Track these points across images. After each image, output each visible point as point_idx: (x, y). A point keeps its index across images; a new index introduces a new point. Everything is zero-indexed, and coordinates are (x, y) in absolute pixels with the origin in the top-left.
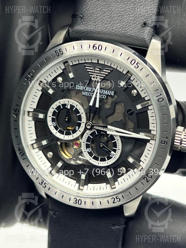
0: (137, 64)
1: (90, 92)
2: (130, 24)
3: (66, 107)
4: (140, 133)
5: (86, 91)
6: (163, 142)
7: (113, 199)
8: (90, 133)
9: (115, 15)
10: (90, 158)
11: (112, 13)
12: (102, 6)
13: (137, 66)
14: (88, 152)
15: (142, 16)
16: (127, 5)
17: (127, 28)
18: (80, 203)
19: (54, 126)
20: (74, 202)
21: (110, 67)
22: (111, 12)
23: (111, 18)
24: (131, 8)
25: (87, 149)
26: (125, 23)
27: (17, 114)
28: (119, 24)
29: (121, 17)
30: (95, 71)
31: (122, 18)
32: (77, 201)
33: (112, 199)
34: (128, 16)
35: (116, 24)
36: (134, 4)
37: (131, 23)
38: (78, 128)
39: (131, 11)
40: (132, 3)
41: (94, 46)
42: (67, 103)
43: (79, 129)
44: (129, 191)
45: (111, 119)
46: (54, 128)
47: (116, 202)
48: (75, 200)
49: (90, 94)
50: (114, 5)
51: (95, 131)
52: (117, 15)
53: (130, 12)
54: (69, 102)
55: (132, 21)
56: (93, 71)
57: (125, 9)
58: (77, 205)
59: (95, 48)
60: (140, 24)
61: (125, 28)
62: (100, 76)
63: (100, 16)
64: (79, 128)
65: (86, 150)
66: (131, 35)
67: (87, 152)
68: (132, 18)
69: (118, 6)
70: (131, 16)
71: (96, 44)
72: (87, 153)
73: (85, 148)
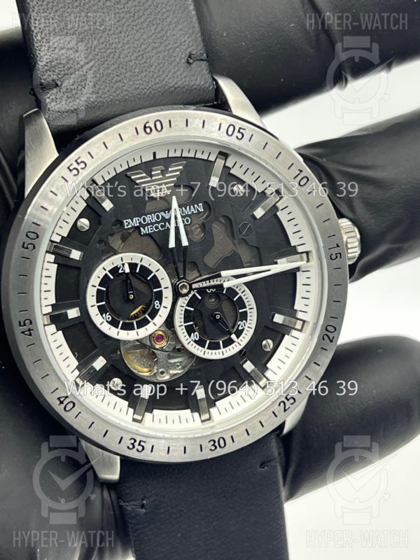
0: (239, 131)
1: (156, 222)
2: (164, 66)
3: (120, 271)
4: (278, 261)
5: (148, 224)
6: (334, 257)
7: (282, 404)
8: (186, 302)
9: (127, 59)
10: (203, 350)
11: (120, 58)
12: (92, 49)
13: (240, 136)
14: (195, 342)
15: (180, 45)
16: (142, 31)
17: (163, 76)
18: (222, 445)
19: (107, 321)
20: (211, 450)
21: (182, 158)
22: (117, 55)
23: (122, 68)
24: (154, 34)
25: (190, 336)
26: (154, 67)
27: (29, 330)
28: (144, 74)
29: (140, 58)
30: (153, 178)
31: (144, 60)
32: (217, 444)
33: (280, 405)
34: (155, 51)
35: (138, 76)
36: (155, 26)
37: (165, 63)
38: (158, 304)
39: (155, 41)
40: (151, 24)
41: (145, 127)
42: (119, 263)
43: (163, 305)
44: (304, 375)
45: (211, 260)
46: (110, 326)
47: (289, 408)
48: (212, 443)
49: (157, 228)
50: (116, 40)
51: (194, 295)
52: (133, 58)
53: (155, 43)
54: (123, 260)
55: (166, 58)
56: (149, 179)
57: (141, 40)
58: (220, 452)
59: (148, 130)
60: (183, 61)
61: (157, 77)
62: (166, 183)
63: (99, 70)
64: (160, 304)
65: (190, 340)
66: (176, 86)
67: (192, 342)
68: (163, 53)
69: (126, 39)
70: (159, 49)
71: (148, 122)
72: (195, 344)
73: (188, 337)
